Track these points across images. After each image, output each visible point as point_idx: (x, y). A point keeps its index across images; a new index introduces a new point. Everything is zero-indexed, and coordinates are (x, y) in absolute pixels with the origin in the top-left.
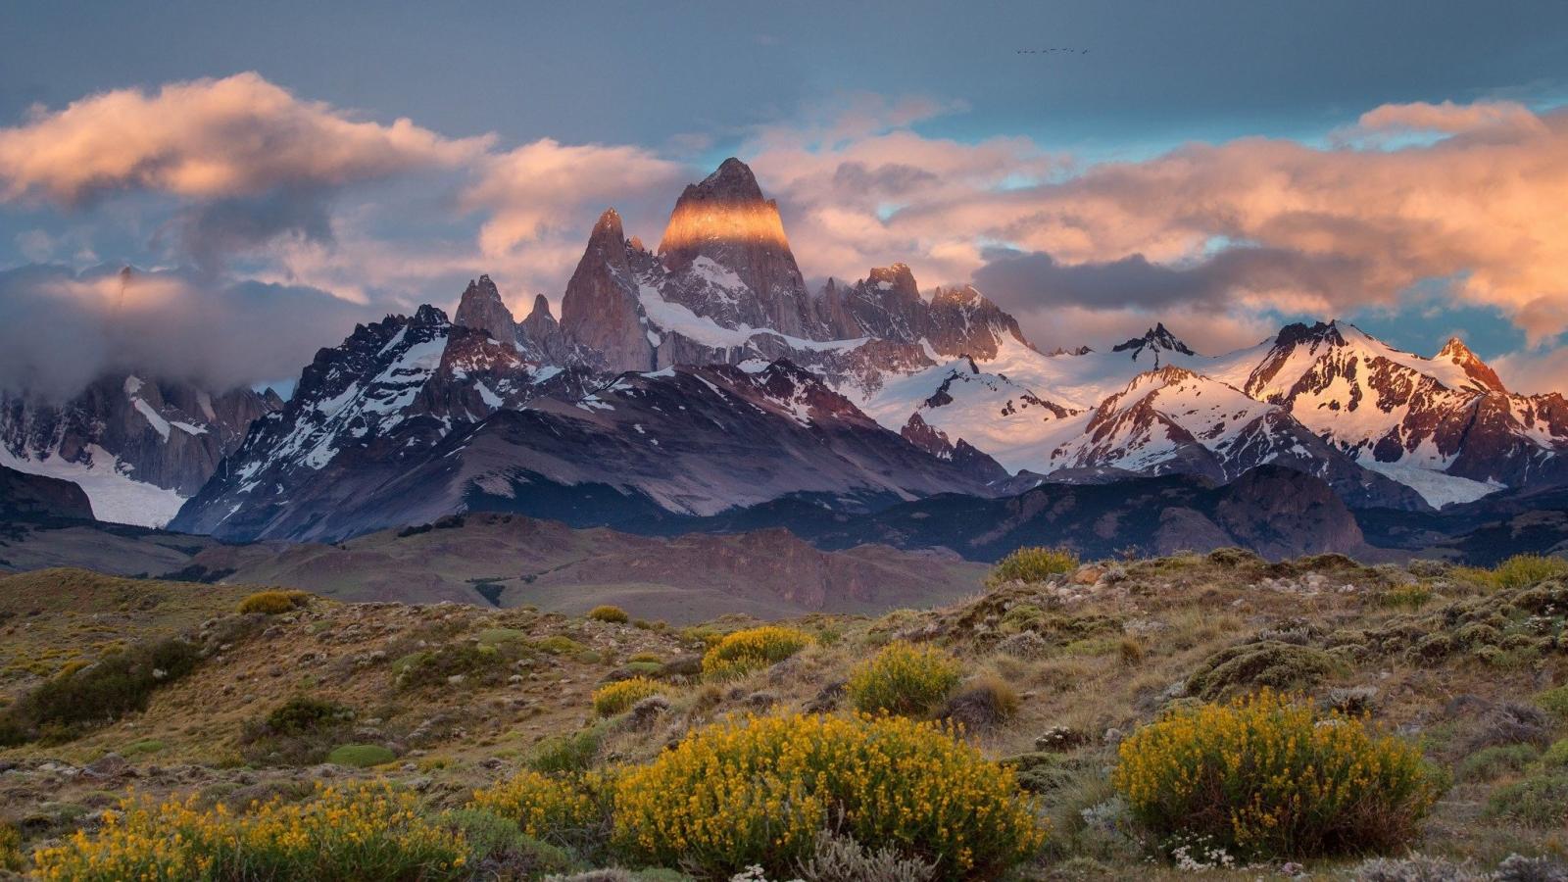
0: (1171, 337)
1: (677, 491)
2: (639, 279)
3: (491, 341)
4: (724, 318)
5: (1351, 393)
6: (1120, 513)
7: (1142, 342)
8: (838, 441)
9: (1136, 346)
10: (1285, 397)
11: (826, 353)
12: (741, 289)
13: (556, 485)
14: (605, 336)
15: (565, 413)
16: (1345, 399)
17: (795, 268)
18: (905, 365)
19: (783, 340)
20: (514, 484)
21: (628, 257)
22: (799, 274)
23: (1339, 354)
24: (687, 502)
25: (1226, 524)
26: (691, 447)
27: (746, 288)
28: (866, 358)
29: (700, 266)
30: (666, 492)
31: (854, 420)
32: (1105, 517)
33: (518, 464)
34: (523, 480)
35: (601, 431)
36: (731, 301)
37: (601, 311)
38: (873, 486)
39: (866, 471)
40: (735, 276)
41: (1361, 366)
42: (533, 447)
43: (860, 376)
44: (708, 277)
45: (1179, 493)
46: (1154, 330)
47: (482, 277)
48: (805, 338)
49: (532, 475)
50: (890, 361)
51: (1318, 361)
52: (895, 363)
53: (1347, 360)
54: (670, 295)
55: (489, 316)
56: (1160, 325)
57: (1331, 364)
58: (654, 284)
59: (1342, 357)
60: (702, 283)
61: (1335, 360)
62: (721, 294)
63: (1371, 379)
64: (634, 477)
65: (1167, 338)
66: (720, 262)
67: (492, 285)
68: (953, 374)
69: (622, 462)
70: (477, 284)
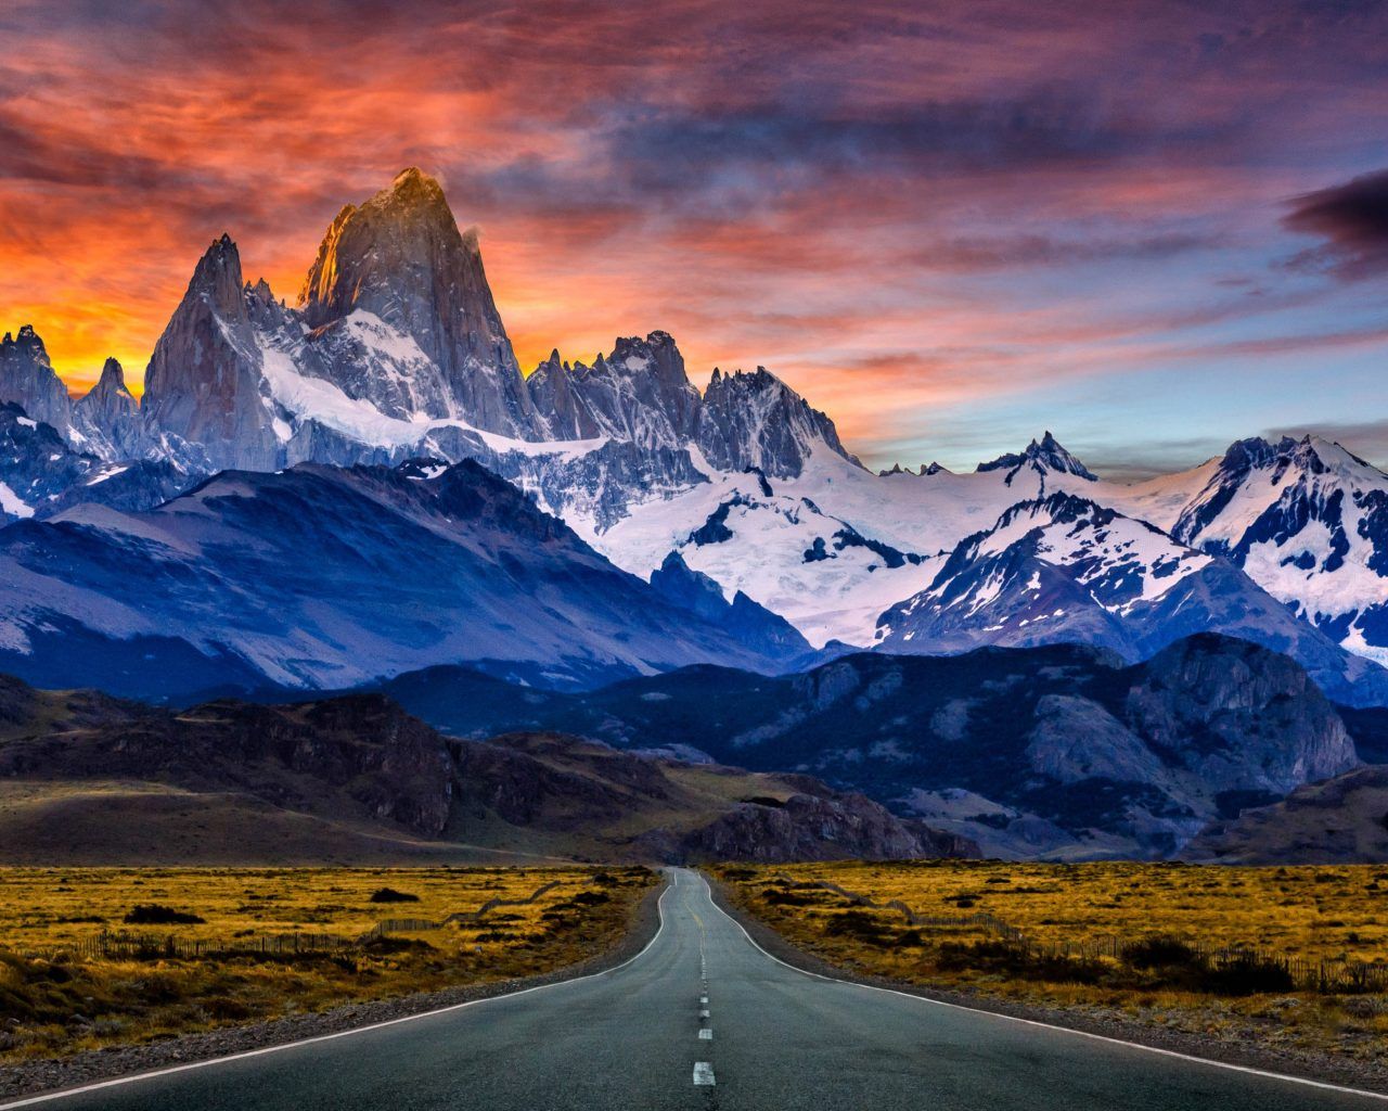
0: (1065, 454)
1: (291, 653)
2: (263, 340)
3: (22, 420)
4: (394, 404)
5: (1332, 543)
6: (972, 702)
7: (1022, 459)
8: (548, 587)
9: (1012, 464)
10: (1233, 544)
11: (543, 459)
12: (417, 361)
13: (100, 638)
14: (208, 424)
15: (121, 529)
16: (1324, 553)
17: (502, 333)
18: (660, 481)
19: (477, 437)
20: (31, 632)
21: (249, 307)
22: (508, 341)
23: (1316, 486)
24: (305, 670)
25: (1140, 724)
26: (318, 589)
27: (427, 360)
28: (602, 468)
29: (358, 324)
30: (272, 653)
31: (576, 557)
32: (948, 707)
33: (42, 603)
34: (46, 628)
35: (176, 558)
36: (402, 378)
37: (203, 385)
38: (598, 655)
39: (591, 633)
40: (411, 341)
41: (1348, 504)
42: (68, 578)
43: (592, 495)
44: (369, 341)
45: (1066, 673)
46: (1039, 442)
47: (23, 329)
48: (511, 435)
49: (61, 620)
50: (641, 474)
51: (1285, 494)
52: (647, 478)
53: (1328, 494)
54: (311, 364)
55: (32, 387)
56: (1048, 435)
57: (1304, 498)
58: (287, 349)
59: (1320, 490)
60: (358, 349)
61: (1309, 493)
62: (388, 366)
63: (1362, 523)
64: (225, 630)
65: (1059, 455)
66: (389, 320)
67: (38, 341)
68: (732, 496)
69: (208, 607)
70: (14, 338)
